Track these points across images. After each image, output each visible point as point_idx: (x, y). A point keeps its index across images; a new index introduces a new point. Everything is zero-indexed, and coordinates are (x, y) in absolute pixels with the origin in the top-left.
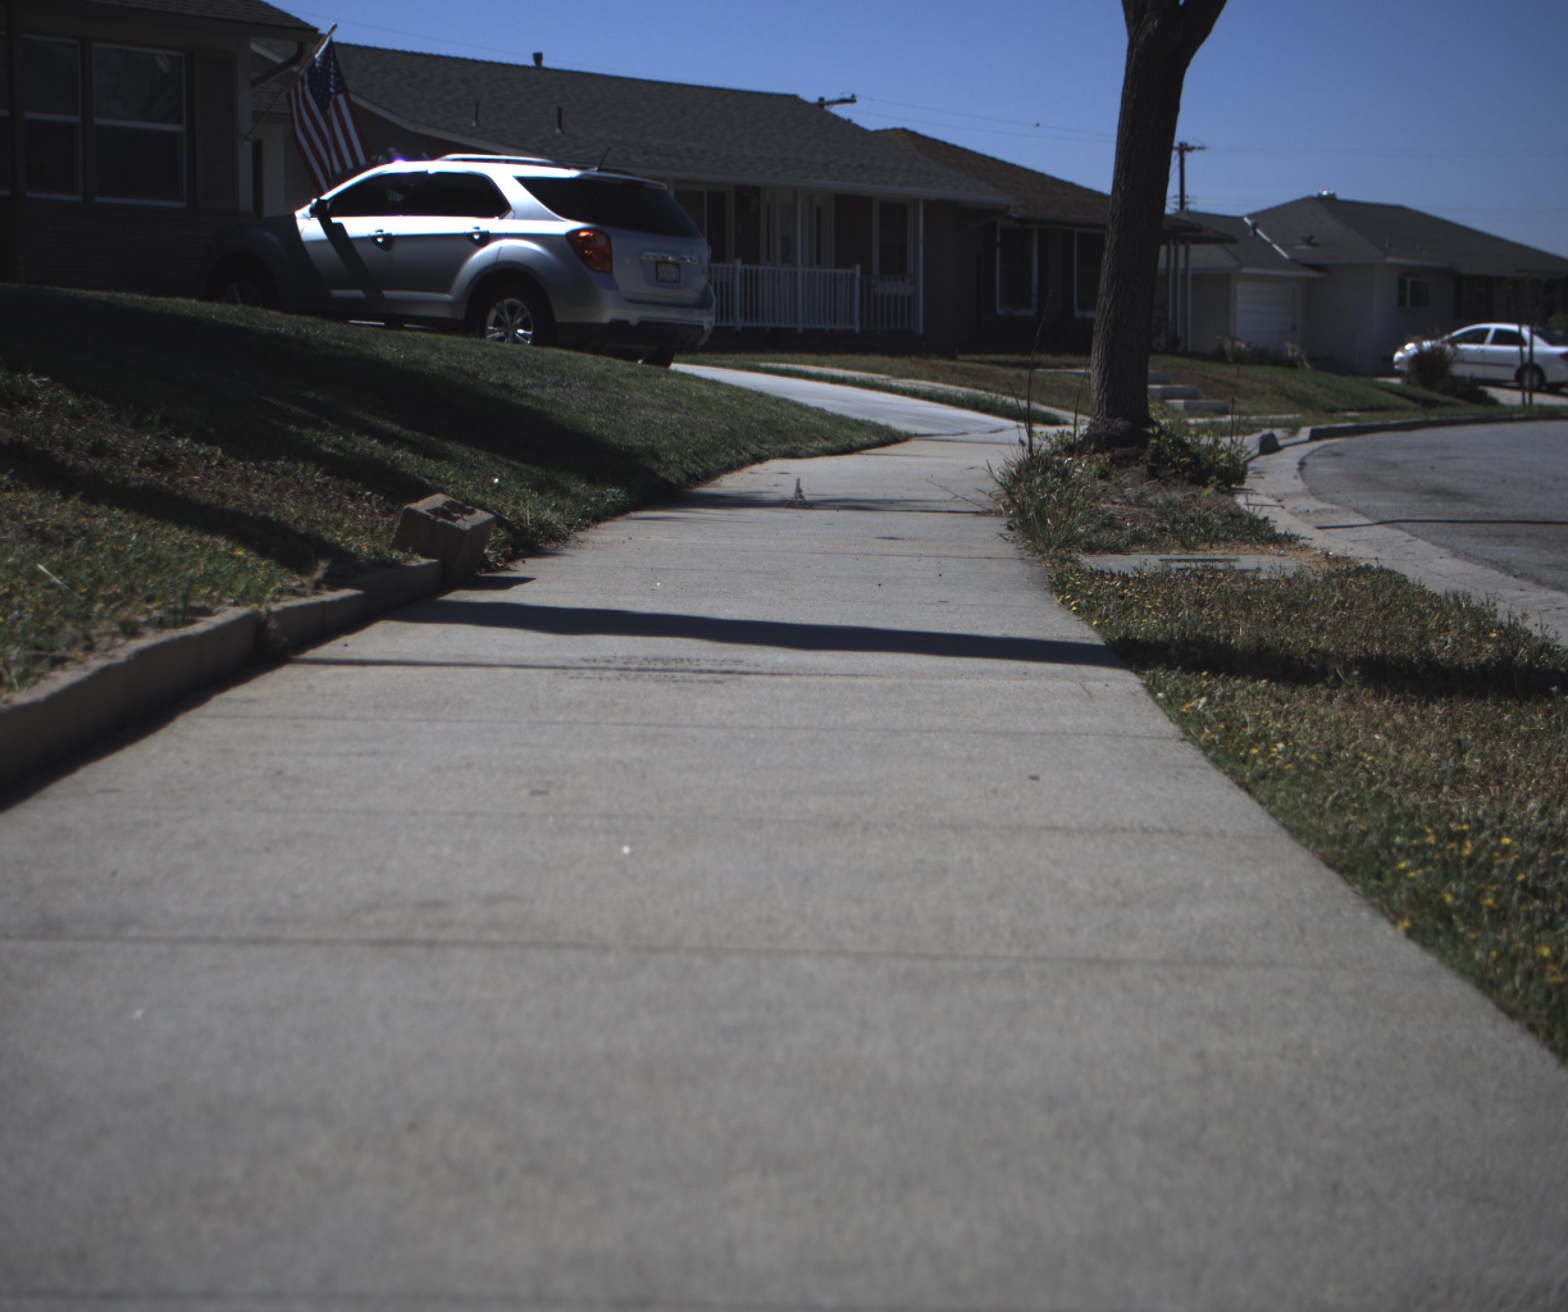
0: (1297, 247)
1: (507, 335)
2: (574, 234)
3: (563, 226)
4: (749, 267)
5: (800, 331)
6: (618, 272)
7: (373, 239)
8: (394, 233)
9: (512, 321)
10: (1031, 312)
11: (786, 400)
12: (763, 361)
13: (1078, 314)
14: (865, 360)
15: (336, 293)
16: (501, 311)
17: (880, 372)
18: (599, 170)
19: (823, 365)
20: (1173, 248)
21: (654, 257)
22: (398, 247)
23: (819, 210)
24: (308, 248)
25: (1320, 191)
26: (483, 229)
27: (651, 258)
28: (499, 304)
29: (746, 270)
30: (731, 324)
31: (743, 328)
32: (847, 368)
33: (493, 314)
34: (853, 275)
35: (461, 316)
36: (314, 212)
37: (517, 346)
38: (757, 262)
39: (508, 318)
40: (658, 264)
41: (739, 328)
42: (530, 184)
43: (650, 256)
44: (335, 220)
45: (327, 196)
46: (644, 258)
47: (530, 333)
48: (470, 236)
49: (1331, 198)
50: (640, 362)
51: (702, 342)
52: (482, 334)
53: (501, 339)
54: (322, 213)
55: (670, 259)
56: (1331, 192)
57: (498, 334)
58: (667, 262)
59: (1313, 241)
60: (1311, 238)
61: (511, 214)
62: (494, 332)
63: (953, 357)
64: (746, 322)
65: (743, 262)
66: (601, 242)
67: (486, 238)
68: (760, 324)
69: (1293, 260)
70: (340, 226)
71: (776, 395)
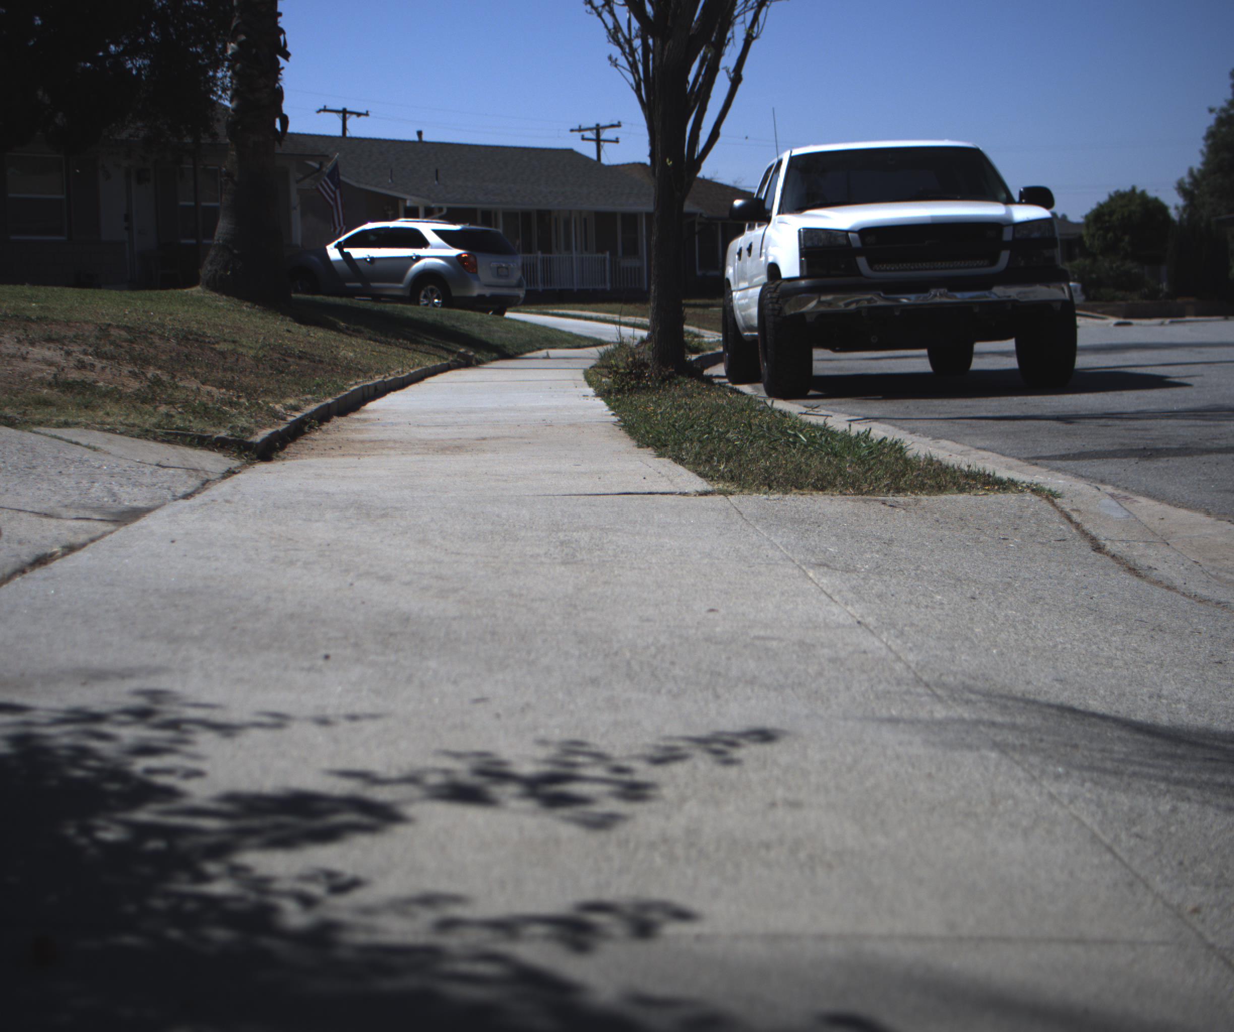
1: (429, 302)
2: (459, 256)
3: (454, 252)
6: (480, 273)
7: (365, 259)
8: (375, 256)
9: (432, 296)
10: (717, 273)
12: (552, 309)
15: (348, 284)
16: (427, 291)
18: (471, 226)
21: (496, 265)
22: (377, 263)
24: (334, 264)
26: (417, 254)
28: (426, 288)
30: (536, 288)
31: (543, 290)
33: (423, 293)
34: (605, 257)
35: (407, 294)
36: (336, 247)
37: (436, 308)
38: (550, 253)
39: (430, 294)
40: (498, 268)
42: (438, 233)
43: (494, 265)
44: (346, 250)
45: (342, 239)
46: (492, 265)
47: (441, 301)
48: (411, 257)
50: (490, 313)
51: (520, 302)
52: (418, 303)
53: (427, 305)
54: (340, 247)
55: (504, 265)
57: (425, 302)
58: (502, 267)
61: (429, 246)
62: (423, 301)
66: (472, 259)
67: (419, 258)
68: (552, 285)
70: (348, 254)
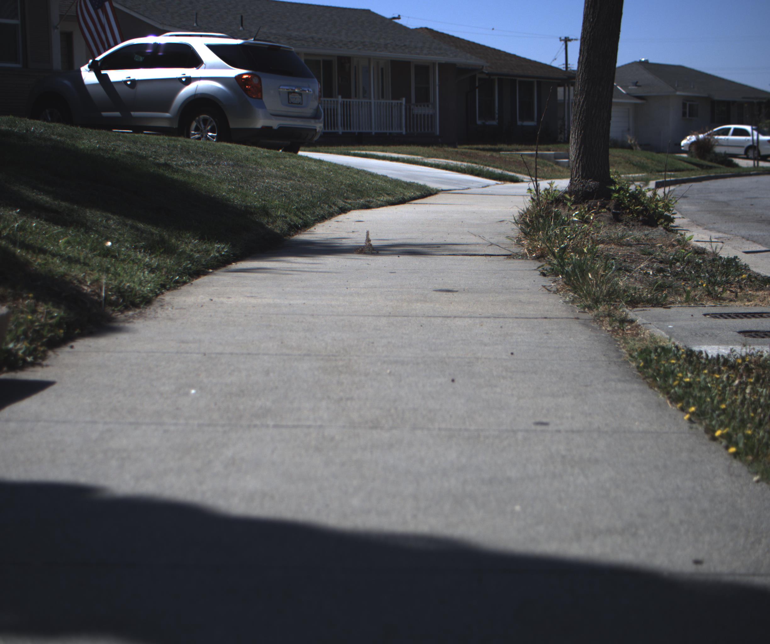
0: (630, 87)
1: (202, 136)
2: (240, 77)
3: (233, 72)
4: (345, 100)
5: (373, 133)
6: (266, 99)
7: (125, 82)
8: (137, 79)
9: (205, 128)
10: (495, 123)
11: (364, 171)
12: (353, 150)
13: (519, 123)
14: (409, 148)
15: (104, 114)
16: (198, 122)
17: (417, 155)
18: (254, 40)
19: (386, 152)
20: (567, 88)
21: (287, 89)
22: (139, 87)
23: (382, 69)
24: (88, 88)
25: (640, 59)
26: (187, 75)
27: (286, 90)
28: (197, 118)
29: (344, 102)
30: (336, 131)
31: (343, 133)
32: (399, 153)
33: (194, 125)
34: (401, 104)
35: (175, 126)
36: (91, 68)
37: (208, 142)
38: (350, 98)
39: (203, 126)
40: (289, 93)
41: (340, 133)
42: (213, 48)
43: (284, 89)
44: (103, 72)
45: (98, 59)
46: (281, 90)
47: (216, 135)
48: (180, 79)
49: (646, 62)
50: (281, 151)
51: (316, 139)
52: (188, 136)
53: (199, 139)
54: (96, 68)
55: (296, 90)
56: (647, 59)
57: (197, 136)
58: (294, 92)
59: (638, 84)
60: (637, 82)
61: (203, 65)
62: (194, 134)
63: (455, 147)
64: (344, 129)
65: (342, 98)
66: (255, 81)
67: (189, 80)
68: (352, 131)
69: (628, 94)
70: (106, 75)
71: (358, 168)
